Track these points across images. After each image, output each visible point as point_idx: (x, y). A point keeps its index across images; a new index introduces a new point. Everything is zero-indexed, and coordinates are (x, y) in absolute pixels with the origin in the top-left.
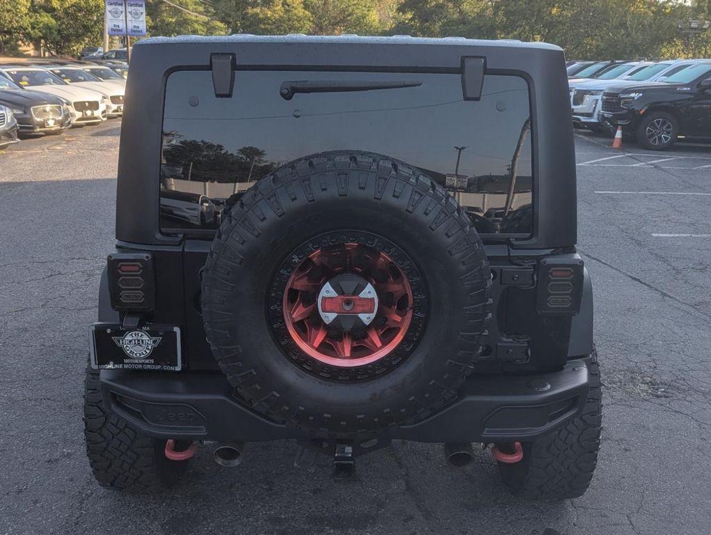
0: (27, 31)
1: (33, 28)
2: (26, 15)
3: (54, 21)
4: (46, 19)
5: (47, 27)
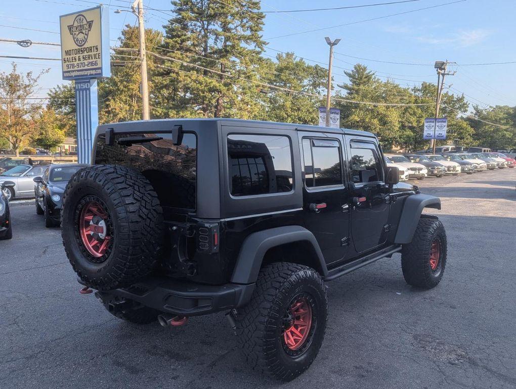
0: (397, 140)
1: (400, 138)
2: (397, 131)
3: (412, 134)
4: (408, 132)
5: (408, 137)
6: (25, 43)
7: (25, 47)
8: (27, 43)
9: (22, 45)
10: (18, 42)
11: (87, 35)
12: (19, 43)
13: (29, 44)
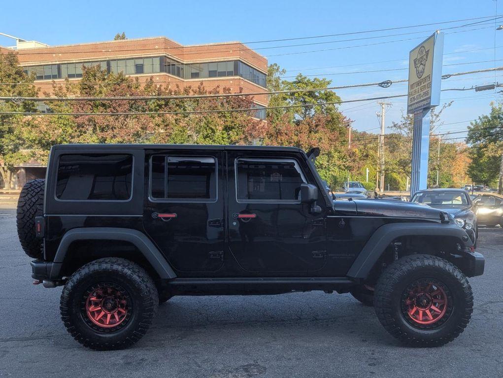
6: (385, 84)
7: (386, 87)
8: (387, 83)
9: (383, 87)
10: (379, 84)
11: (424, 65)
12: (381, 85)
13: (389, 84)
